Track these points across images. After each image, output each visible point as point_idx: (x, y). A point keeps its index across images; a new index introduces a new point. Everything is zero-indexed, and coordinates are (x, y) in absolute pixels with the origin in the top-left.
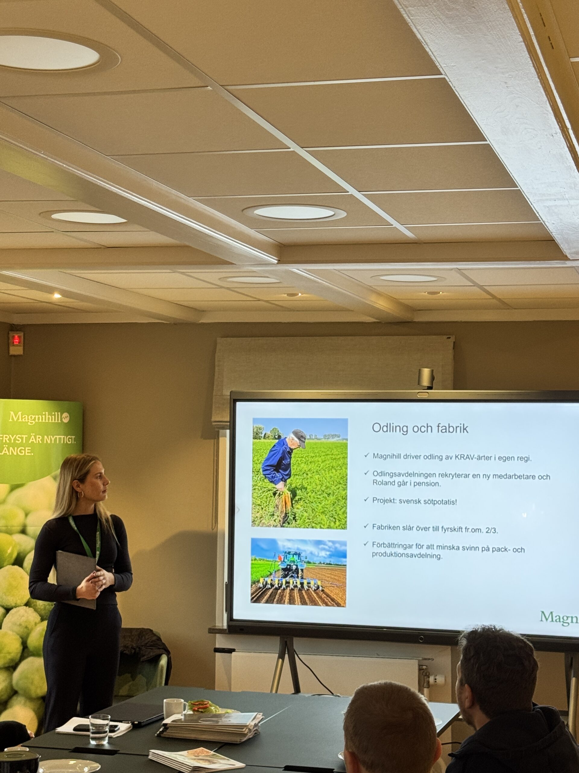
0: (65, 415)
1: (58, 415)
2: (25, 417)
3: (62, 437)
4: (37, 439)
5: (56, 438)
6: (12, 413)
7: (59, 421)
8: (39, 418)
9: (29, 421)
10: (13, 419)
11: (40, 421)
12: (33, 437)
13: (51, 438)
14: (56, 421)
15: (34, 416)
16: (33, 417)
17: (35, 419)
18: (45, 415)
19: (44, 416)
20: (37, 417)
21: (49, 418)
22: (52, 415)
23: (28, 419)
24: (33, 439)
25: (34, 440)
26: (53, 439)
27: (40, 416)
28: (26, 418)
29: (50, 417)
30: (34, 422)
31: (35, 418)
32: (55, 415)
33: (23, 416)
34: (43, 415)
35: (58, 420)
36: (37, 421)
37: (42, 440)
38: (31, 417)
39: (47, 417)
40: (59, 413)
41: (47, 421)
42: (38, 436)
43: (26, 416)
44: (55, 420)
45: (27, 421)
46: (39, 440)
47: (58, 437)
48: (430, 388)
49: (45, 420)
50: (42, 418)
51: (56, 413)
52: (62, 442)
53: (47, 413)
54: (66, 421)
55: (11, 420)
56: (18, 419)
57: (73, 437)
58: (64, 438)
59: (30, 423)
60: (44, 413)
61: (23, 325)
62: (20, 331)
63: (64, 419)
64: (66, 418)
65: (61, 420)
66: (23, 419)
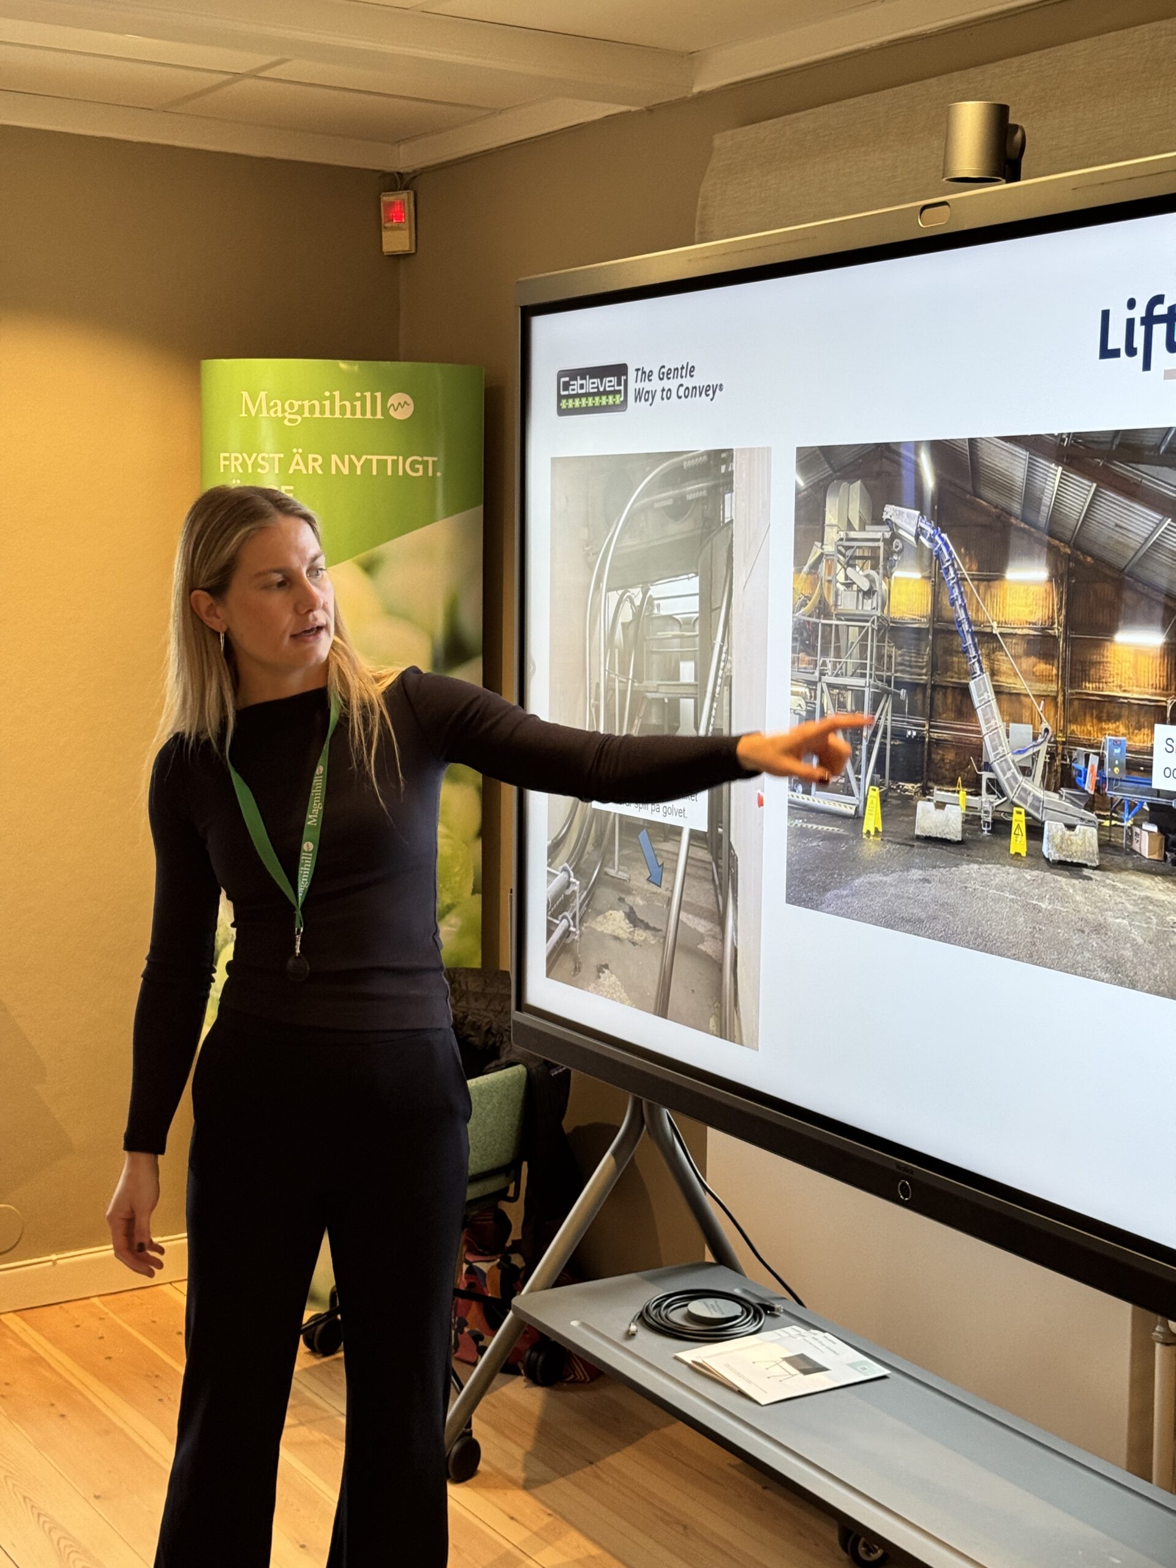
0: (396, 399)
1: (374, 400)
2: (276, 405)
3: (390, 459)
4: (311, 464)
5: (369, 462)
6: (245, 394)
7: (379, 416)
8: (312, 409)
9: (286, 414)
10: (248, 411)
11: (318, 415)
12: (297, 457)
13: (350, 459)
14: (369, 416)
15: (300, 403)
16: (296, 404)
17: (300, 411)
18: (332, 399)
19: (327, 403)
20: (306, 403)
21: (343, 408)
22: (352, 400)
23: (284, 411)
25: (302, 467)
26: (359, 465)
27: (316, 403)
28: (279, 408)
29: (347, 403)
30: (299, 418)
31: (302, 407)
32: (363, 399)
33: (272, 404)
34: (327, 398)
35: (374, 413)
36: (307, 415)
37: (326, 466)
38: (291, 406)
39: (337, 404)
40: (378, 395)
41: (337, 415)
42: (311, 456)
43: (279, 403)
44: (363, 413)
45: (280, 415)
46: (316, 465)
47: (375, 458)
49: (332, 412)
50: (322, 407)
51: (368, 394)
52: (390, 473)
53: (337, 394)
55: (244, 415)
56: (259, 411)
57: (436, 459)
58: (395, 463)
60: (327, 394)
61: (414, 171)
62: (406, 188)
63: (396, 410)
64: (401, 407)
65: (385, 410)
66: (272, 411)
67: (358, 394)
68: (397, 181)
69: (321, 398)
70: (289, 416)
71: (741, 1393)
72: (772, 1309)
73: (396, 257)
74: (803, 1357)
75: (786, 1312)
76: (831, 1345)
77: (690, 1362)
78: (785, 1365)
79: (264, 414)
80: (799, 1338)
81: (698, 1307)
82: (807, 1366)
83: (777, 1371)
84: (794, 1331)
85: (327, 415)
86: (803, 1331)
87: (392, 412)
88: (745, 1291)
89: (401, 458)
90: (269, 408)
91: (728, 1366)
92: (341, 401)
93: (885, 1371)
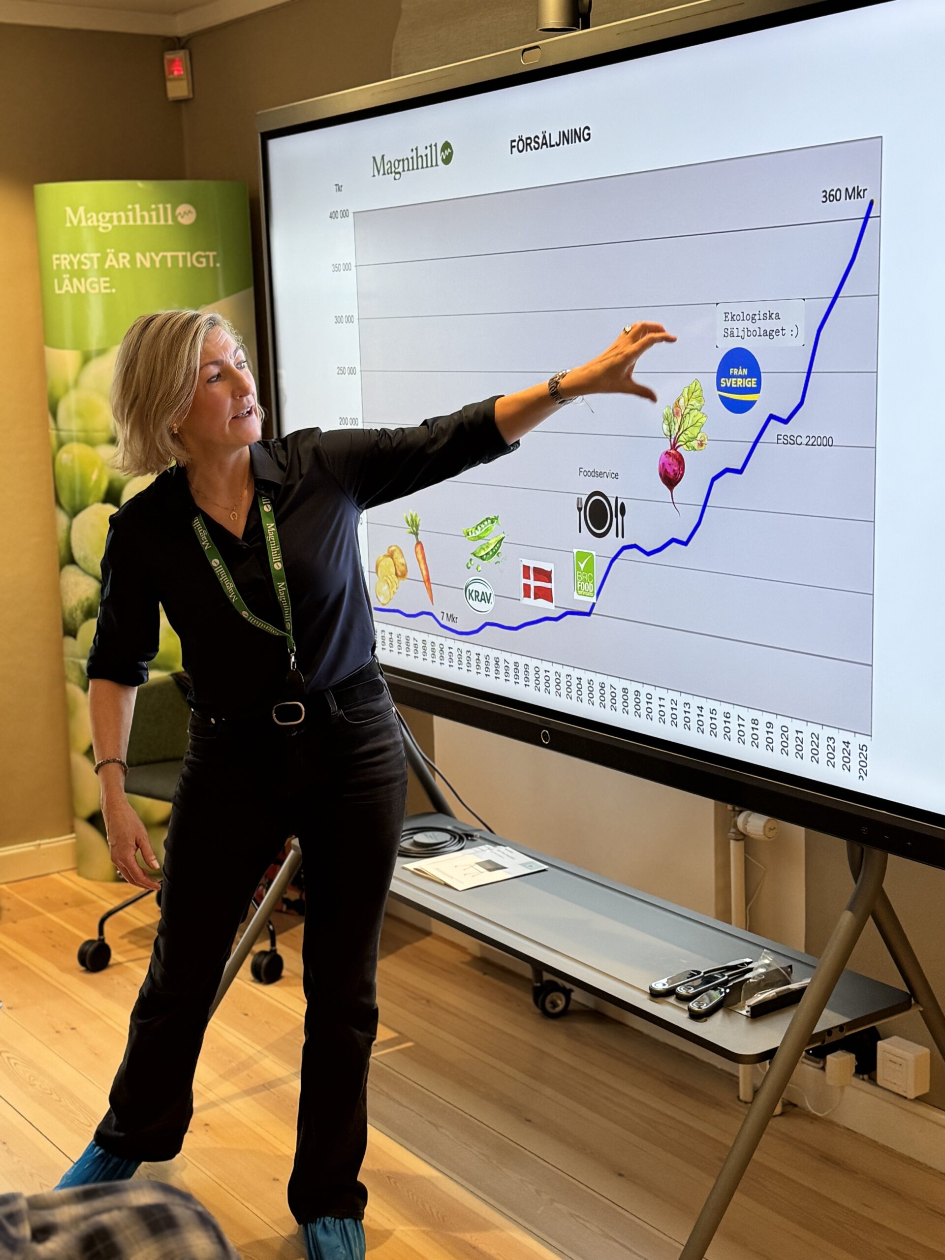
0: (183, 208)
1: (165, 209)
3: (180, 254)
4: (121, 260)
5: (165, 257)
6: (69, 210)
7: (170, 222)
8: (119, 218)
10: (71, 222)
12: (111, 256)
13: (151, 257)
14: (162, 222)
17: (111, 221)
18: (134, 210)
19: (130, 214)
21: (142, 217)
22: (149, 211)
24: (111, 261)
25: (114, 263)
26: (157, 260)
27: (122, 214)
29: (146, 214)
30: (110, 226)
31: (111, 217)
32: (157, 209)
33: (89, 216)
34: (130, 210)
35: (166, 220)
36: (116, 223)
37: (133, 261)
38: (104, 217)
40: (169, 206)
42: (121, 255)
43: (94, 215)
44: (158, 220)
45: (95, 224)
46: (126, 261)
47: (169, 254)
50: (127, 217)
51: (161, 206)
52: (181, 265)
53: (137, 206)
54: (187, 220)
55: (68, 225)
56: (80, 221)
57: (211, 254)
58: (185, 257)
59: (104, 228)
61: (189, 35)
62: (183, 48)
63: (182, 217)
64: (187, 215)
65: (175, 218)
66: (89, 222)
67: (153, 206)
68: (176, 43)
69: (126, 210)
70: (102, 225)
71: (446, 885)
72: (472, 836)
73: (179, 102)
74: (489, 862)
75: (481, 838)
76: (510, 854)
77: (413, 870)
78: (477, 867)
79: (84, 224)
80: (489, 851)
81: (421, 838)
82: (493, 866)
83: (471, 870)
84: (487, 847)
85: (131, 223)
86: (491, 847)
87: (179, 218)
88: (455, 827)
89: (189, 254)
90: (87, 219)
91: (438, 869)
92: (141, 211)
93: (545, 867)
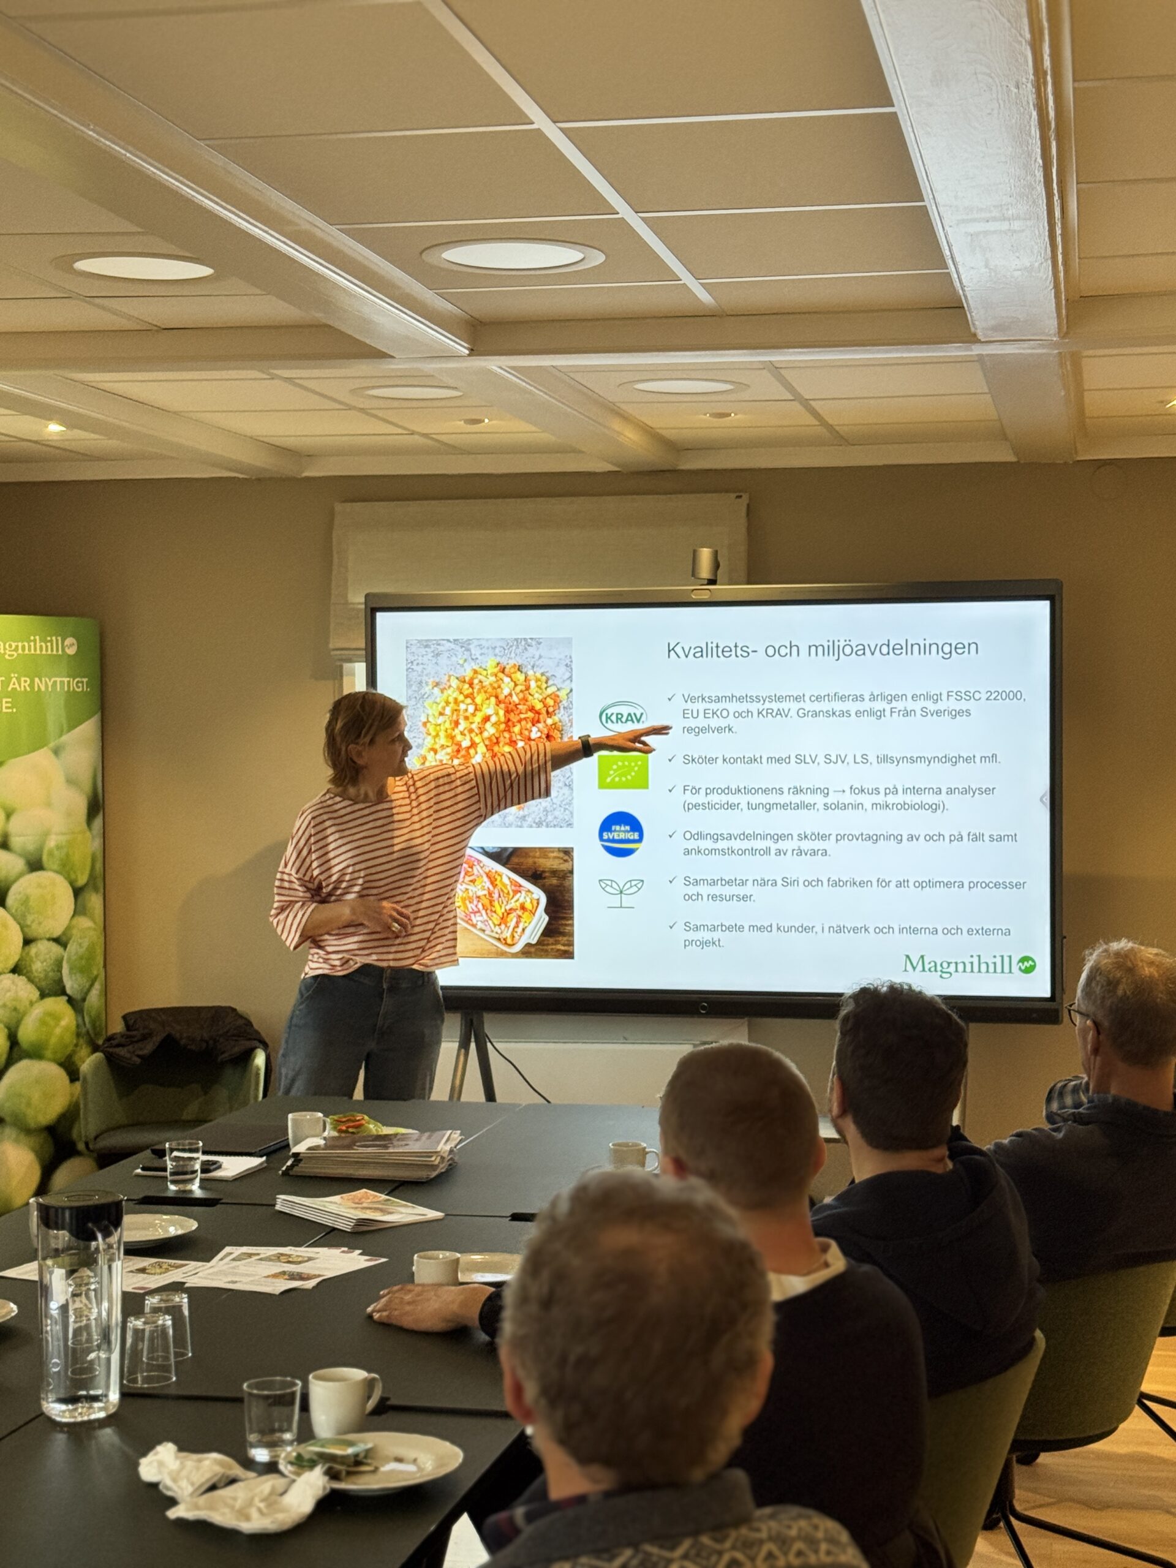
0: (70, 641)
1: (57, 640)
3: (66, 680)
4: (23, 684)
5: (55, 682)
7: (60, 652)
8: (23, 648)
9: (7, 651)
11: (27, 652)
12: (14, 680)
13: (45, 681)
14: (55, 652)
15: (16, 644)
16: (14, 645)
17: (16, 649)
18: (35, 641)
19: (32, 644)
20: (20, 644)
21: (41, 647)
22: (46, 642)
23: (5, 649)
24: (14, 684)
25: (17, 686)
26: (50, 684)
27: (26, 644)
28: (2, 647)
29: (43, 644)
31: (17, 647)
32: (51, 641)
34: (31, 641)
35: (57, 650)
36: (20, 651)
37: (32, 685)
38: (10, 646)
39: (38, 645)
40: (59, 638)
41: (38, 652)
42: (23, 679)
43: (2, 644)
44: (52, 650)
45: (3, 651)
46: (26, 685)
47: (58, 680)
48: (712, 582)
49: (35, 650)
50: (30, 647)
51: (54, 638)
52: (66, 689)
53: (37, 637)
54: (71, 651)
57: (85, 680)
58: (69, 682)
59: (9, 655)
60: (32, 638)
63: (68, 648)
64: (72, 646)
65: (63, 649)
67: (48, 638)
69: (29, 641)
85: (33, 652)
87: (66, 650)
89: (71, 680)
92: (40, 642)
